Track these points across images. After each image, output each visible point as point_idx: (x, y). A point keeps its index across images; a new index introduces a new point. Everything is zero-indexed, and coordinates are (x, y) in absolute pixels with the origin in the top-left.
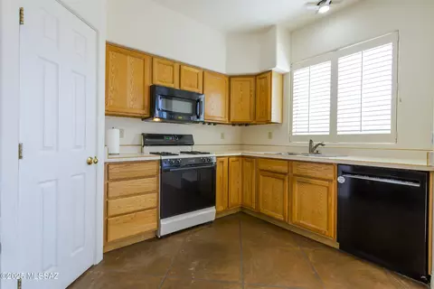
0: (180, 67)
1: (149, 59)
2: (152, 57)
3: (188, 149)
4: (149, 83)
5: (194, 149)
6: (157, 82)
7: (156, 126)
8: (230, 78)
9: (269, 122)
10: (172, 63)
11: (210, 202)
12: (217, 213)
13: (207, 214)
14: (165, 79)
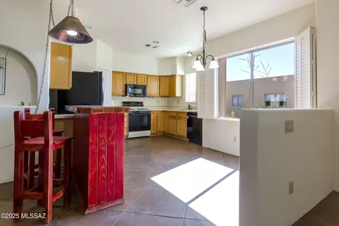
0: (137, 75)
1: (125, 75)
2: (126, 73)
3: (141, 108)
4: (125, 83)
5: (144, 108)
6: (128, 83)
7: (127, 99)
8: (160, 77)
9: (175, 96)
10: (134, 74)
11: (148, 128)
12: (151, 134)
13: (147, 133)
14: (131, 81)
